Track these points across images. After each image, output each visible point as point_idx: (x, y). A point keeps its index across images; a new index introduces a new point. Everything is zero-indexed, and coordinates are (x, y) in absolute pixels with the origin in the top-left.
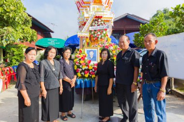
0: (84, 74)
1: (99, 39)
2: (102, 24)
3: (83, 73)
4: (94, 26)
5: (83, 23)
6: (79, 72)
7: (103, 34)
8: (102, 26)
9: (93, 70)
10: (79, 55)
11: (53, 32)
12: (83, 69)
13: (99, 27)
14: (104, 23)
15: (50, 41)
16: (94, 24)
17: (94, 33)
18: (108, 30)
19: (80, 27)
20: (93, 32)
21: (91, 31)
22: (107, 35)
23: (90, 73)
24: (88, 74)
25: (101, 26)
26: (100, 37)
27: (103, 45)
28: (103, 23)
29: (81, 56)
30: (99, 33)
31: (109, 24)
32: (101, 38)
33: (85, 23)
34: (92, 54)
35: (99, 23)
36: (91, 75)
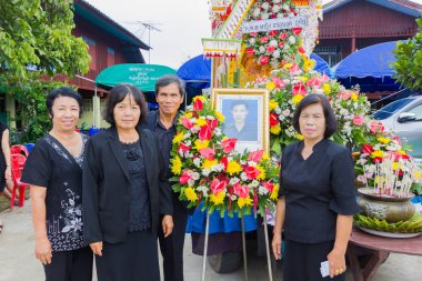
0: (209, 192)
1: (274, 63)
2: (283, 11)
3: (203, 189)
4: (259, 19)
5: (223, 12)
6: (191, 183)
7: (287, 47)
8: (286, 20)
9: (244, 177)
10: (194, 120)
11: (147, 48)
12: (206, 172)
13: (273, 21)
14: (292, 9)
15: (135, 74)
16: (257, 12)
17: (258, 43)
18: (303, 33)
19: (214, 26)
20: (252, 41)
21: (249, 36)
22: (302, 51)
23: (230, 190)
24: (223, 193)
25: (281, 19)
26: (276, 54)
27: (287, 81)
28: (286, 7)
29: (201, 122)
30: (274, 43)
31: (309, 12)
32: (280, 60)
33: (229, 11)
34: (240, 112)
35: (276, 9)
36: (233, 198)
